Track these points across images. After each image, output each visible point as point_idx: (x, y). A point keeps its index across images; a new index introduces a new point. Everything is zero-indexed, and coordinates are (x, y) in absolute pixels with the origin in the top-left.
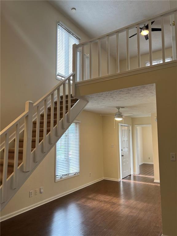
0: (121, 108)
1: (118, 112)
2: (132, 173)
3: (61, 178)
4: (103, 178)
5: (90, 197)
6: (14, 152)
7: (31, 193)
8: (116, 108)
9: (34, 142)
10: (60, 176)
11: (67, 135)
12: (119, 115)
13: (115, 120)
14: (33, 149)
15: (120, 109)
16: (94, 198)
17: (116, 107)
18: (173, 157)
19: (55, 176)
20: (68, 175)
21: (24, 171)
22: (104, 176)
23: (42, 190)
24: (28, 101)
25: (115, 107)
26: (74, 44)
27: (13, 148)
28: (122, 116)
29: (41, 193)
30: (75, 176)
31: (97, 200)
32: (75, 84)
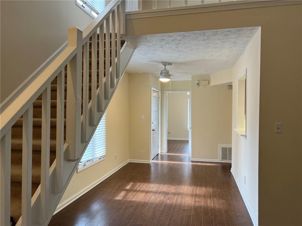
1: (164, 69)
2: (159, 152)
3: (84, 165)
4: (129, 161)
5: (128, 187)
8: (161, 64)
10: (84, 162)
12: (166, 74)
13: (160, 81)
15: (166, 66)
16: (135, 189)
17: (162, 62)
18: (278, 128)
20: (92, 161)
21: (72, 159)
22: (129, 159)
25: (160, 62)
28: (170, 75)
30: (99, 161)
31: (143, 191)
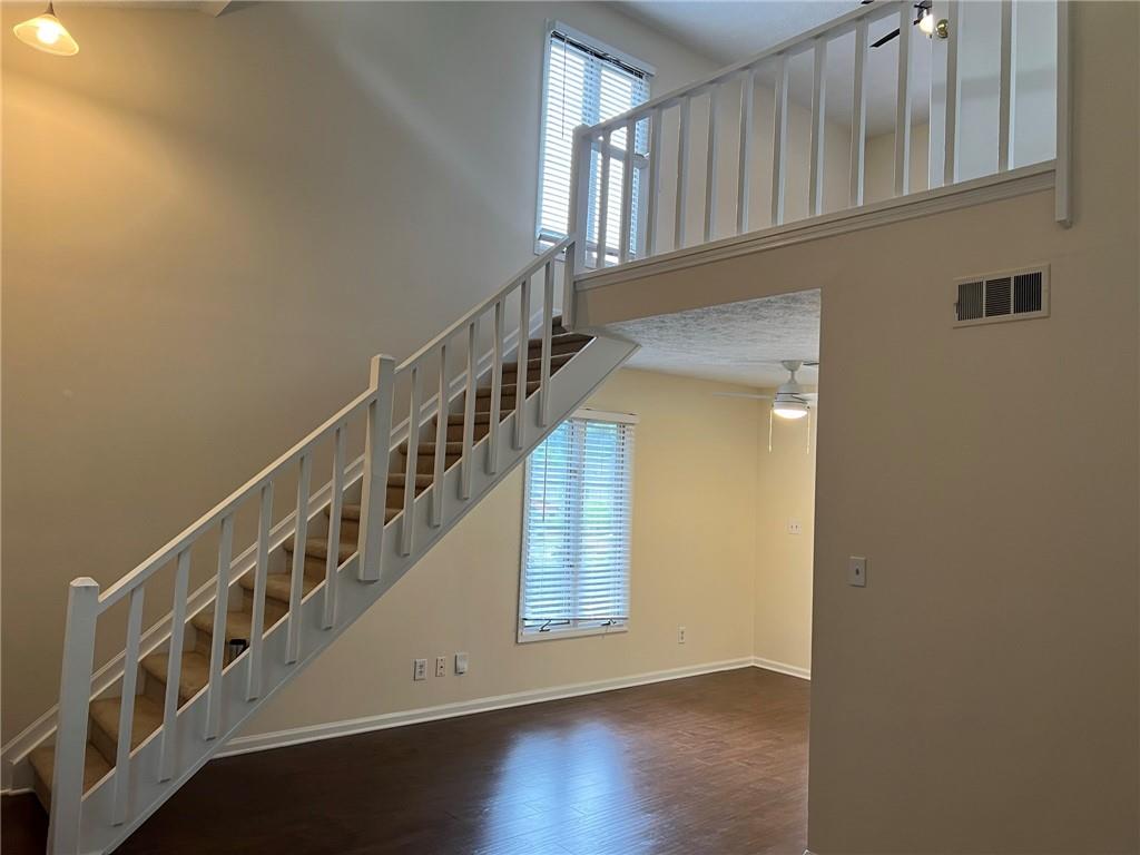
0: (802, 367)
1: (790, 382)
3: (542, 631)
4: (750, 661)
6: (357, 521)
7: (421, 666)
8: (780, 365)
9: (396, 487)
10: (537, 623)
11: (575, 472)
12: (788, 398)
13: (774, 415)
14: (394, 511)
15: (796, 373)
17: (783, 362)
18: (858, 572)
19: (518, 621)
20: (576, 625)
21: (361, 578)
22: (758, 654)
23: (463, 665)
24: (379, 356)
25: (777, 362)
26: (579, 124)
27: (355, 507)
29: (457, 672)
30: (603, 630)
32: (575, 283)
